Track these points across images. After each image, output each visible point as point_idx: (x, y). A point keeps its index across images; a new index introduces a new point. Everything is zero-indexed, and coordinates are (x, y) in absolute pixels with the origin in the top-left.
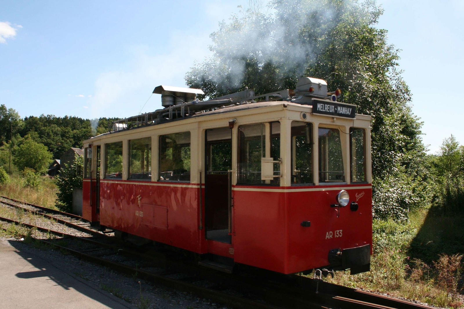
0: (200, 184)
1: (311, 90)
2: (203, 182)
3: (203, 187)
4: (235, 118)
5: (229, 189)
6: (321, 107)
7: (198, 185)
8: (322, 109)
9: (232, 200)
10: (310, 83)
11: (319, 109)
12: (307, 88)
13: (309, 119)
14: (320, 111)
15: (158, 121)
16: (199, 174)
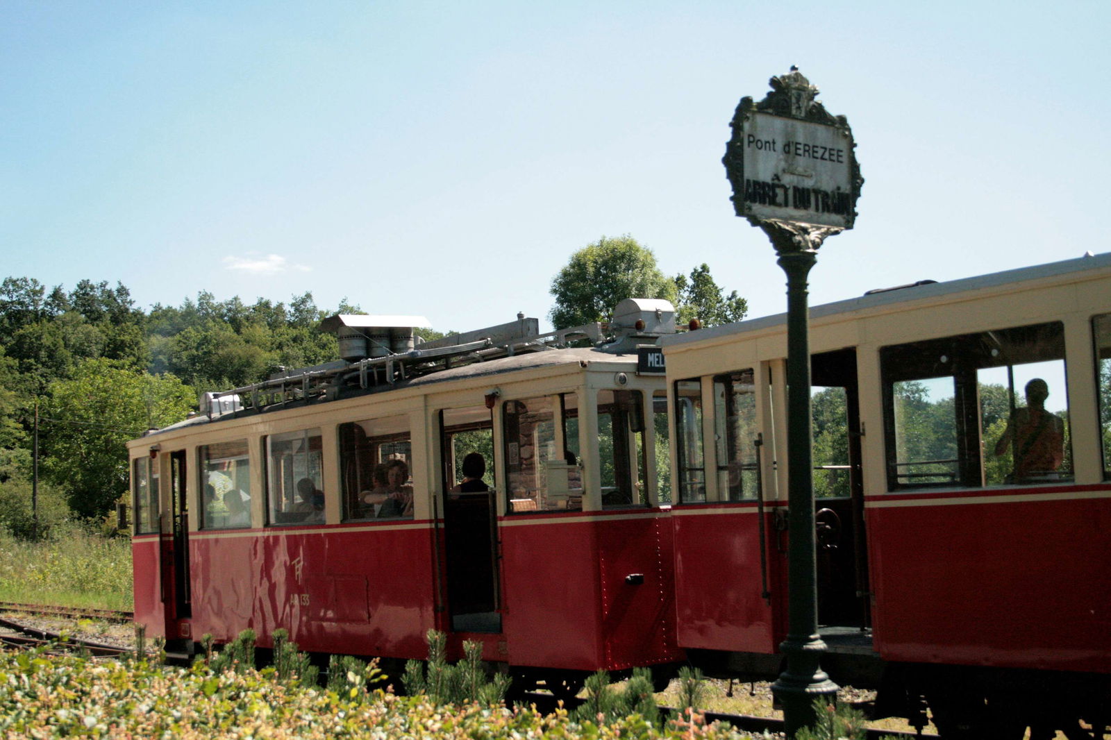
0: (437, 521)
1: (639, 326)
2: (441, 516)
3: (442, 525)
4: (497, 387)
5: (491, 524)
6: (656, 359)
7: (431, 521)
8: (658, 363)
9: (500, 545)
10: (638, 310)
11: (651, 363)
12: (630, 321)
13: (633, 384)
14: (654, 367)
15: (335, 393)
16: (432, 499)
